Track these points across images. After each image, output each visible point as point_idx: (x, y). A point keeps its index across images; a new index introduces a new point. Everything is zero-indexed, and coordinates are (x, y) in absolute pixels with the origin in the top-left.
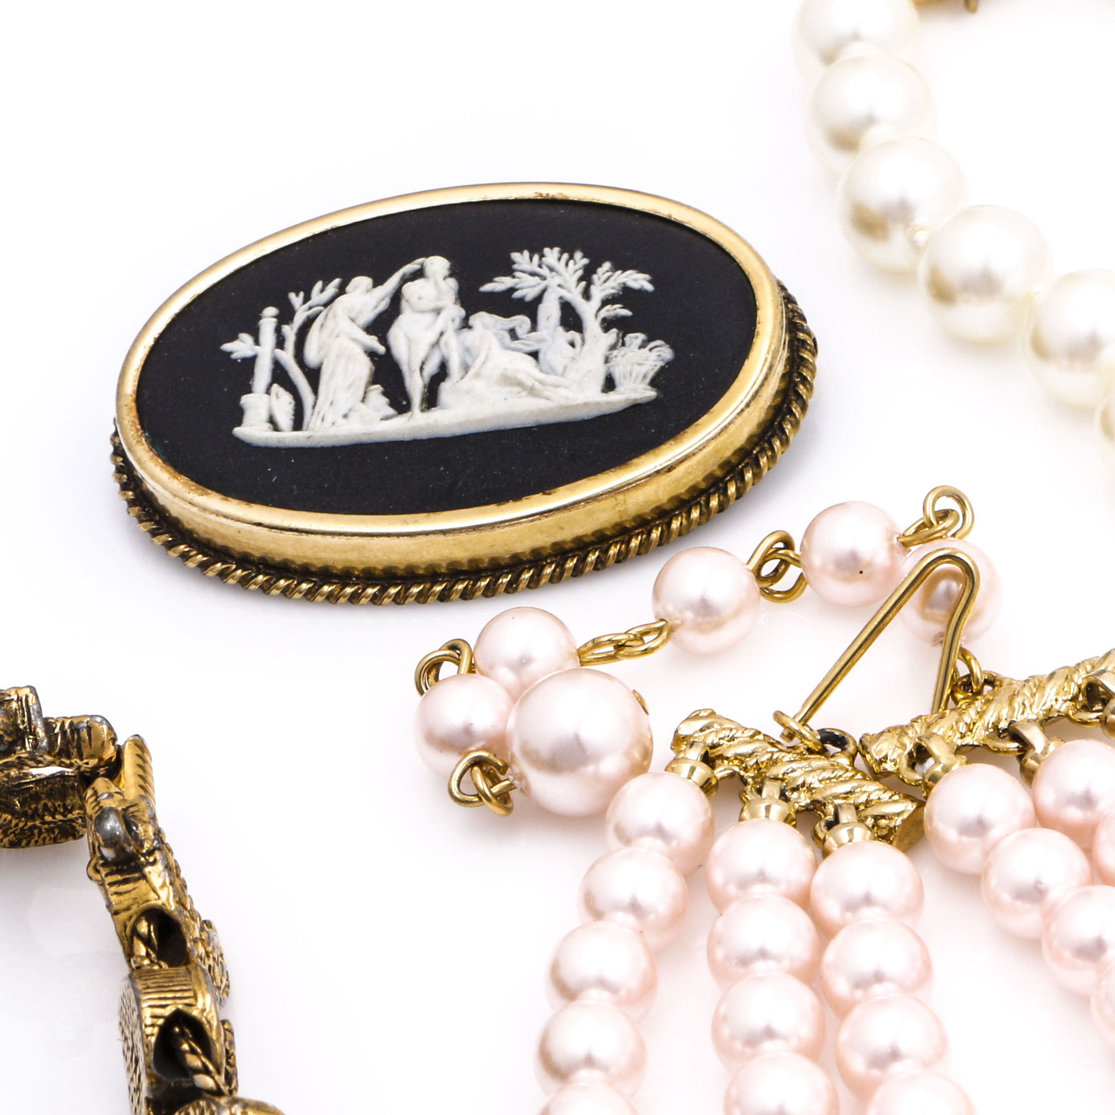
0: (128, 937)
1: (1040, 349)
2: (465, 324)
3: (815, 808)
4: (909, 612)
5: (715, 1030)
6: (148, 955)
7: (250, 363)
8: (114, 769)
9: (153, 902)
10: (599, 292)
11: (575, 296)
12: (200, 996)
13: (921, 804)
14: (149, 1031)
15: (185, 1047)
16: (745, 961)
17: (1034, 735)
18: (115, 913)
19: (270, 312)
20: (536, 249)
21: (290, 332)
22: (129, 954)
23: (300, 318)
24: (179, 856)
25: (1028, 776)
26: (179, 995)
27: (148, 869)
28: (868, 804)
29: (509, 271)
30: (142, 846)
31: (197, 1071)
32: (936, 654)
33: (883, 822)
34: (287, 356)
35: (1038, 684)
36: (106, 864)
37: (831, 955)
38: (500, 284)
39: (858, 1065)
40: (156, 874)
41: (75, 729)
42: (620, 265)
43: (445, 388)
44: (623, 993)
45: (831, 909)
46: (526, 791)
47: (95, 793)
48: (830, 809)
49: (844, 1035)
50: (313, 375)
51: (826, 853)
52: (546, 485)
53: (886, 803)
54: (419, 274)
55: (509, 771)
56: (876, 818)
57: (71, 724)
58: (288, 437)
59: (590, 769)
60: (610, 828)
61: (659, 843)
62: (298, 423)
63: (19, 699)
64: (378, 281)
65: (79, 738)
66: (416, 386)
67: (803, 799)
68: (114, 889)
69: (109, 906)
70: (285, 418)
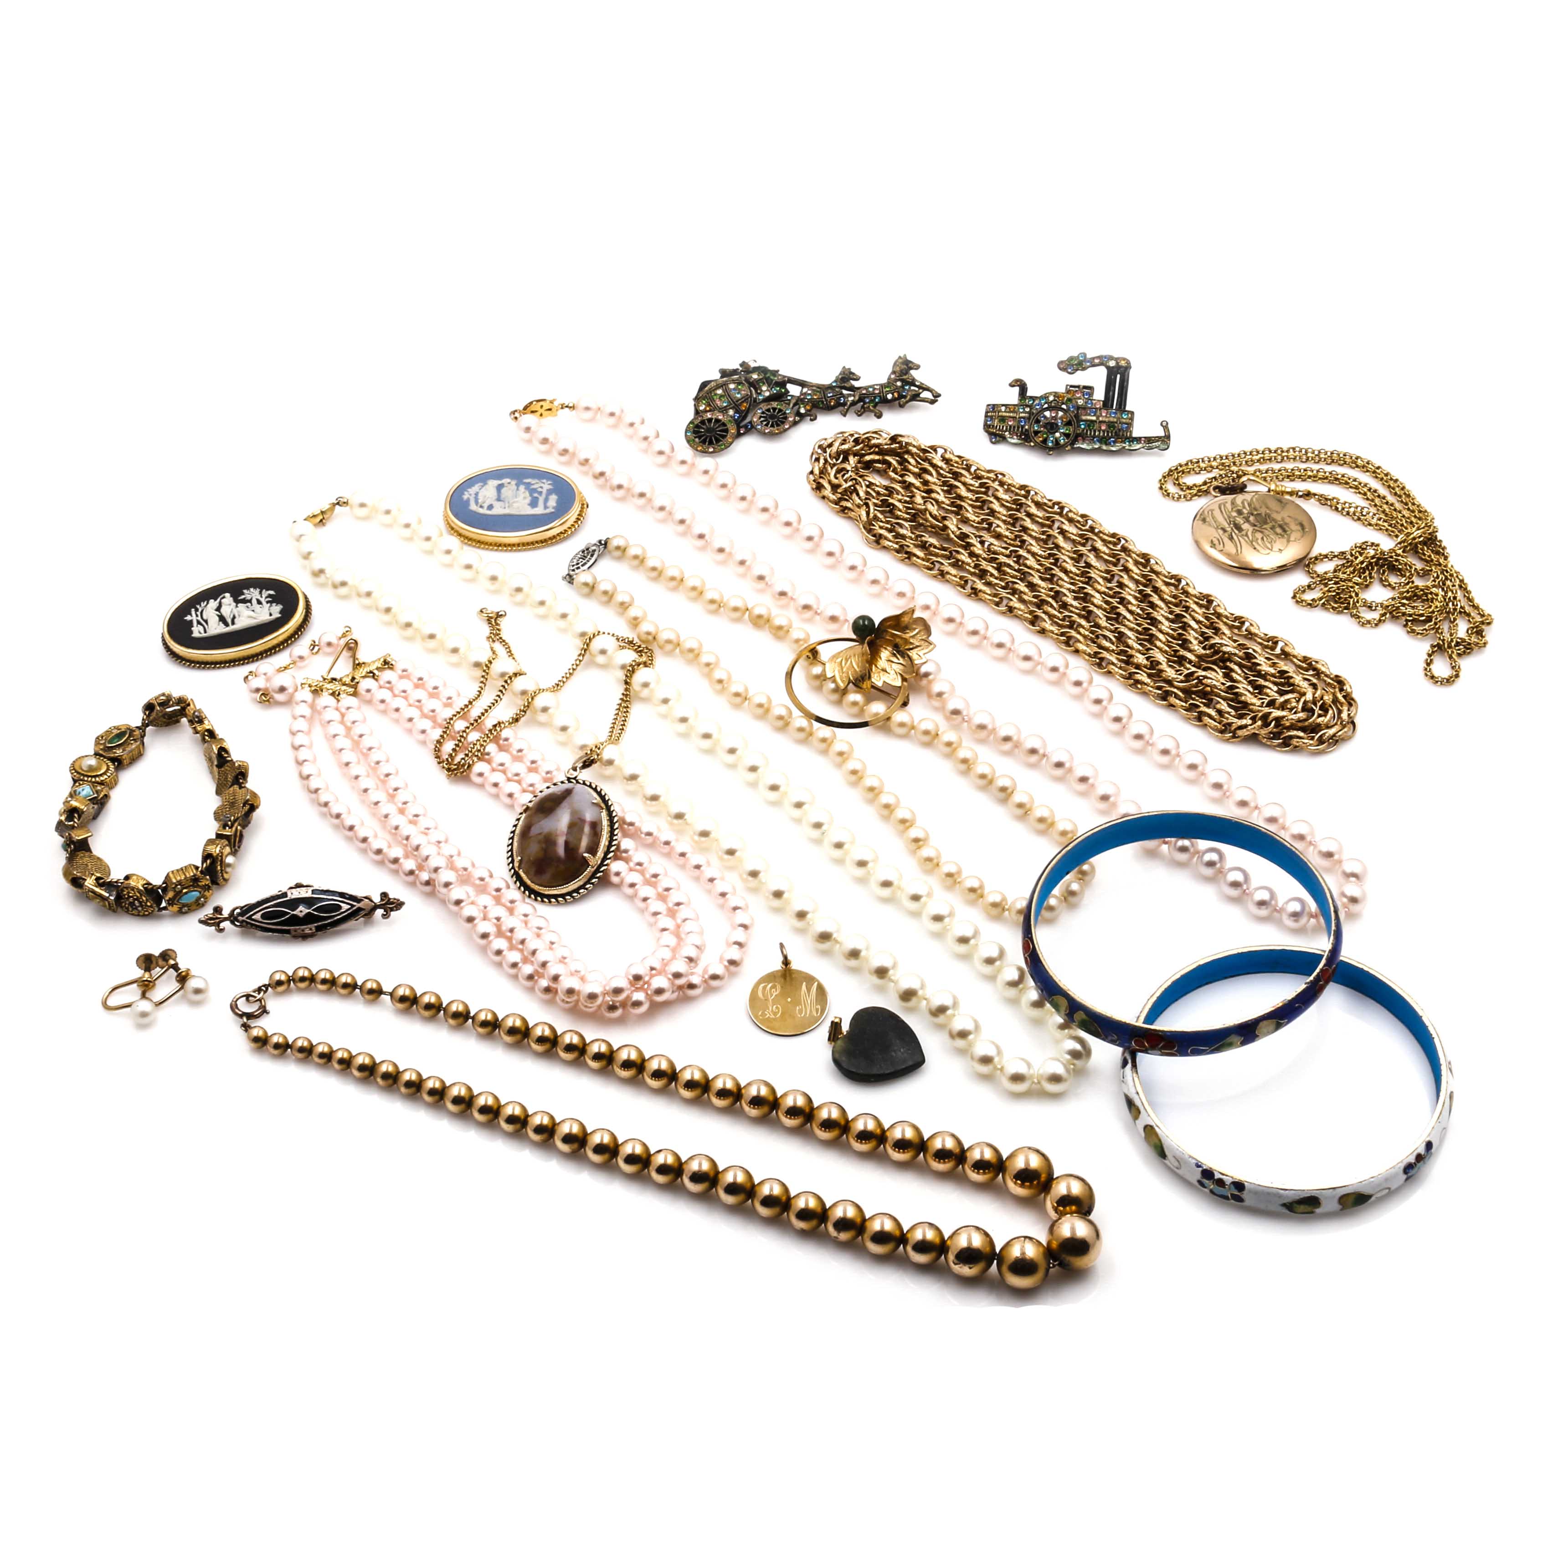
0: (202, 736)
1: (359, 595)
2: (237, 607)
3: (334, 693)
4: (344, 652)
5: (326, 735)
6: (207, 738)
7: (191, 621)
8: (189, 705)
9: (206, 729)
10: (264, 596)
11: (259, 598)
12: (223, 744)
13: (356, 688)
14: (214, 755)
15: (222, 753)
16: (329, 722)
17: (376, 672)
19: (193, 610)
20: (248, 589)
21: (199, 613)
22: (203, 738)
23: (200, 610)
25: (376, 680)
26: (218, 745)
27: (203, 723)
28: (345, 690)
29: (243, 594)
30: (201, 719)
31: (227, 757)
32: (351, 659)
33: (349, 693)
34: (199, 618)
35: (374, 662)
37: (346, 718)
38: (242, 597)
39: (356, 737)
40: (206, 722)
42: (267, 590)
43: (236, 620)
44: (305, 732)
45: (343, 710)
46: (273, 698)
47: (188, 712)
48: (337, 692)
49: (352, 732)
50: (206, 622)
51: (339, 700)
52: (262, 637)
53: (348, 689)
54: (224, 597)
55: (269, 695)
56: (347, 692)
58: (204, 635)
59: (286, 692)
60: (294, 702)
61: (305, 704)
62: (205, 632)
64: (215, 600)
65: (180, 701)
66: (229, 621)
67: (331, 691)
68: (197, 729)
70: (202, 631)
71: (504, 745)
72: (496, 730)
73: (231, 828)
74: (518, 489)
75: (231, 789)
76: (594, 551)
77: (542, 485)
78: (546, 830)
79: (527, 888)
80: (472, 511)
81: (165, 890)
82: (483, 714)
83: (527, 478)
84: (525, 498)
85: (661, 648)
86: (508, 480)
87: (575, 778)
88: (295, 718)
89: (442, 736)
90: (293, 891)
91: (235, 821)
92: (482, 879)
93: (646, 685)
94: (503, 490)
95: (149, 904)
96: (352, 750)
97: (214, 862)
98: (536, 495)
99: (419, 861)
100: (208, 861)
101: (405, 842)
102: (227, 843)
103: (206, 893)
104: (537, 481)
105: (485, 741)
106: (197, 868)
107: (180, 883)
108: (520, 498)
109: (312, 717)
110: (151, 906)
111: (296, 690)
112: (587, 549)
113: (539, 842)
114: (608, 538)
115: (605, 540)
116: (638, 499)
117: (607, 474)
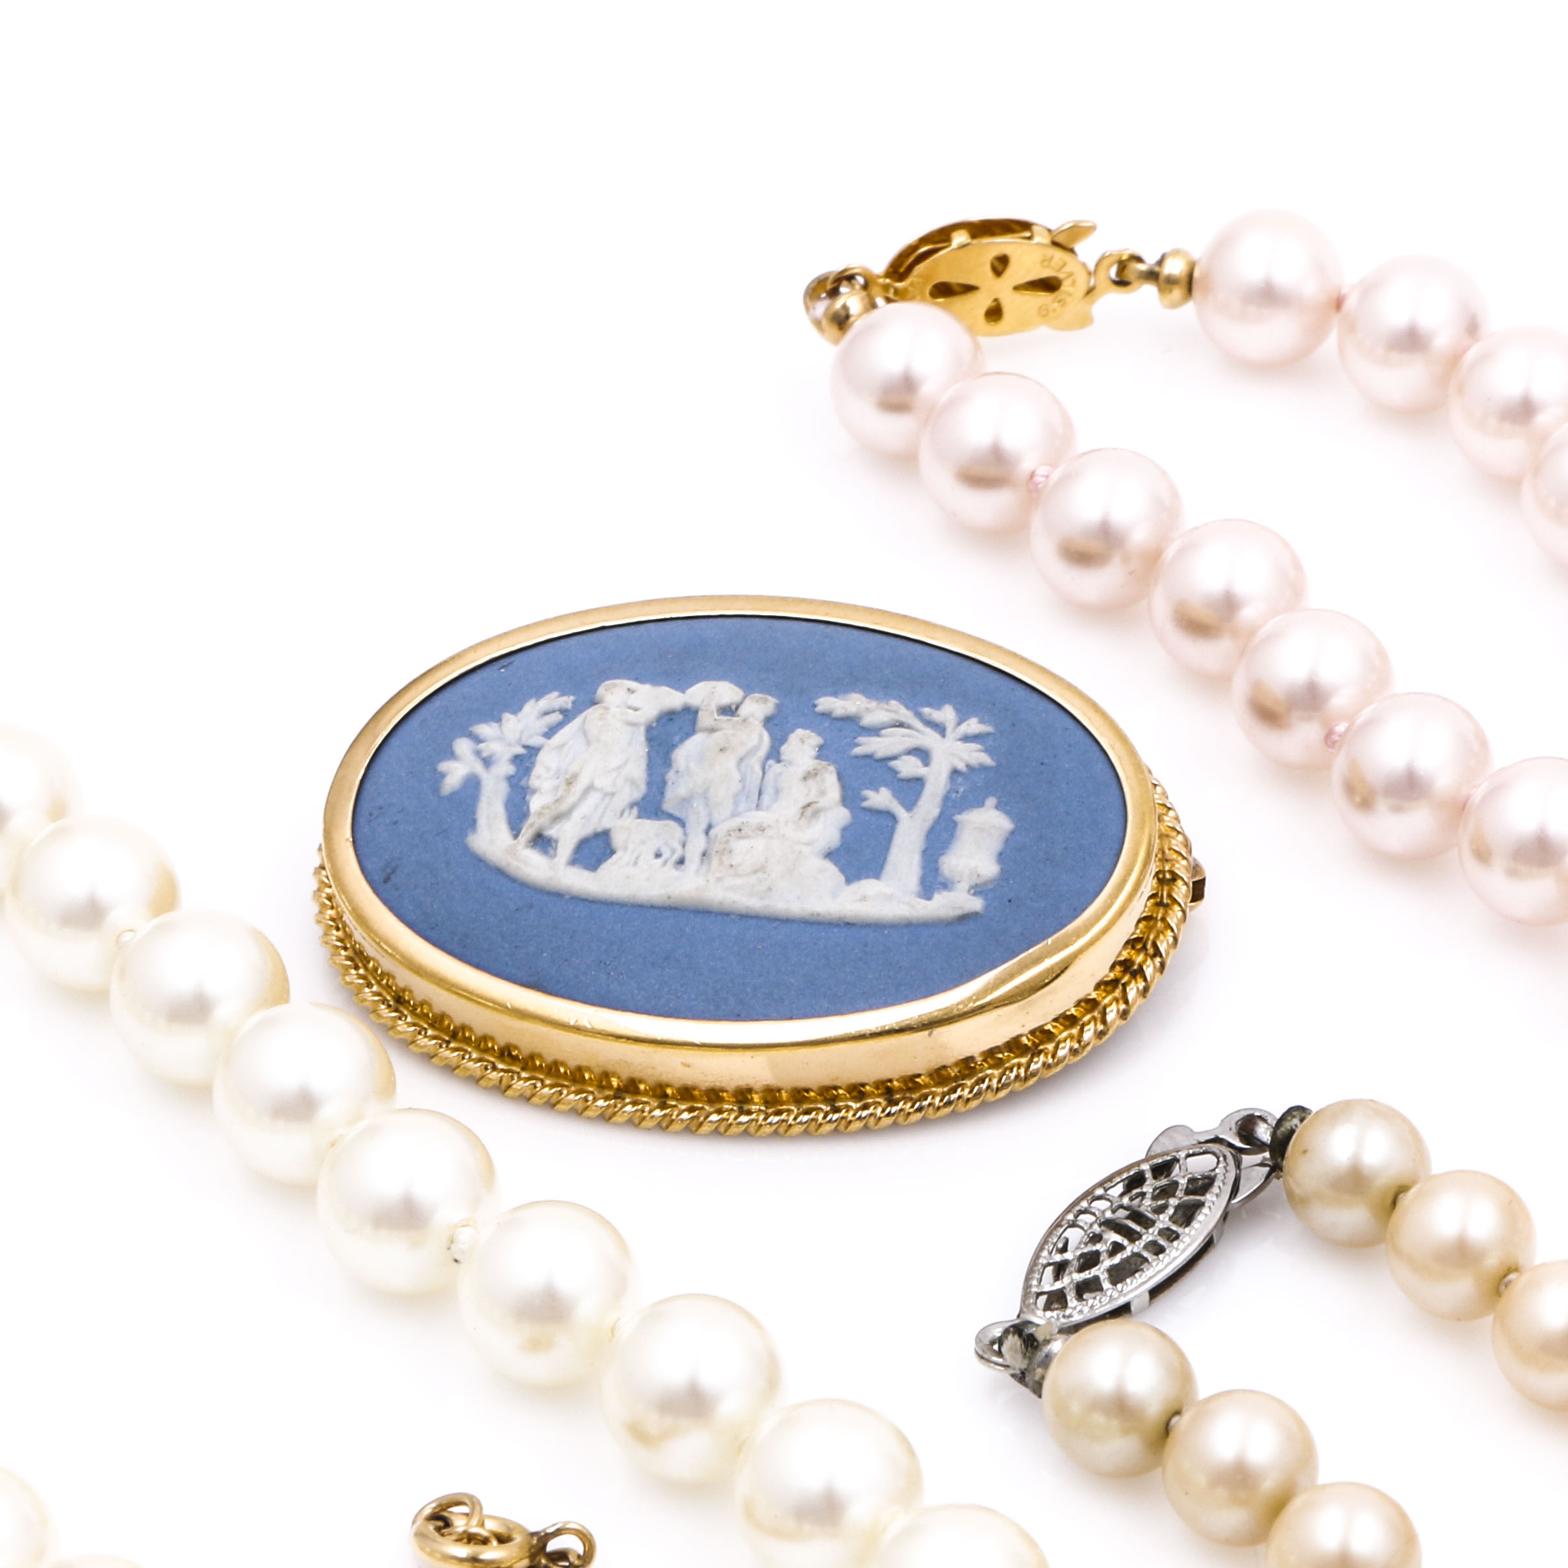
74: (774, 754)
76: (1201, 1185)
77: (928, 738)
80: (479, 861)
83: (838, 688)
86: (726, 692)
94: (686, 753)
98: (881, 798)
104: (896, 710)
112: (1162, 1170)
114: (1299, 1112)
115: (1280, 1122)
116: (1512, 873)
117: (1338, 702)
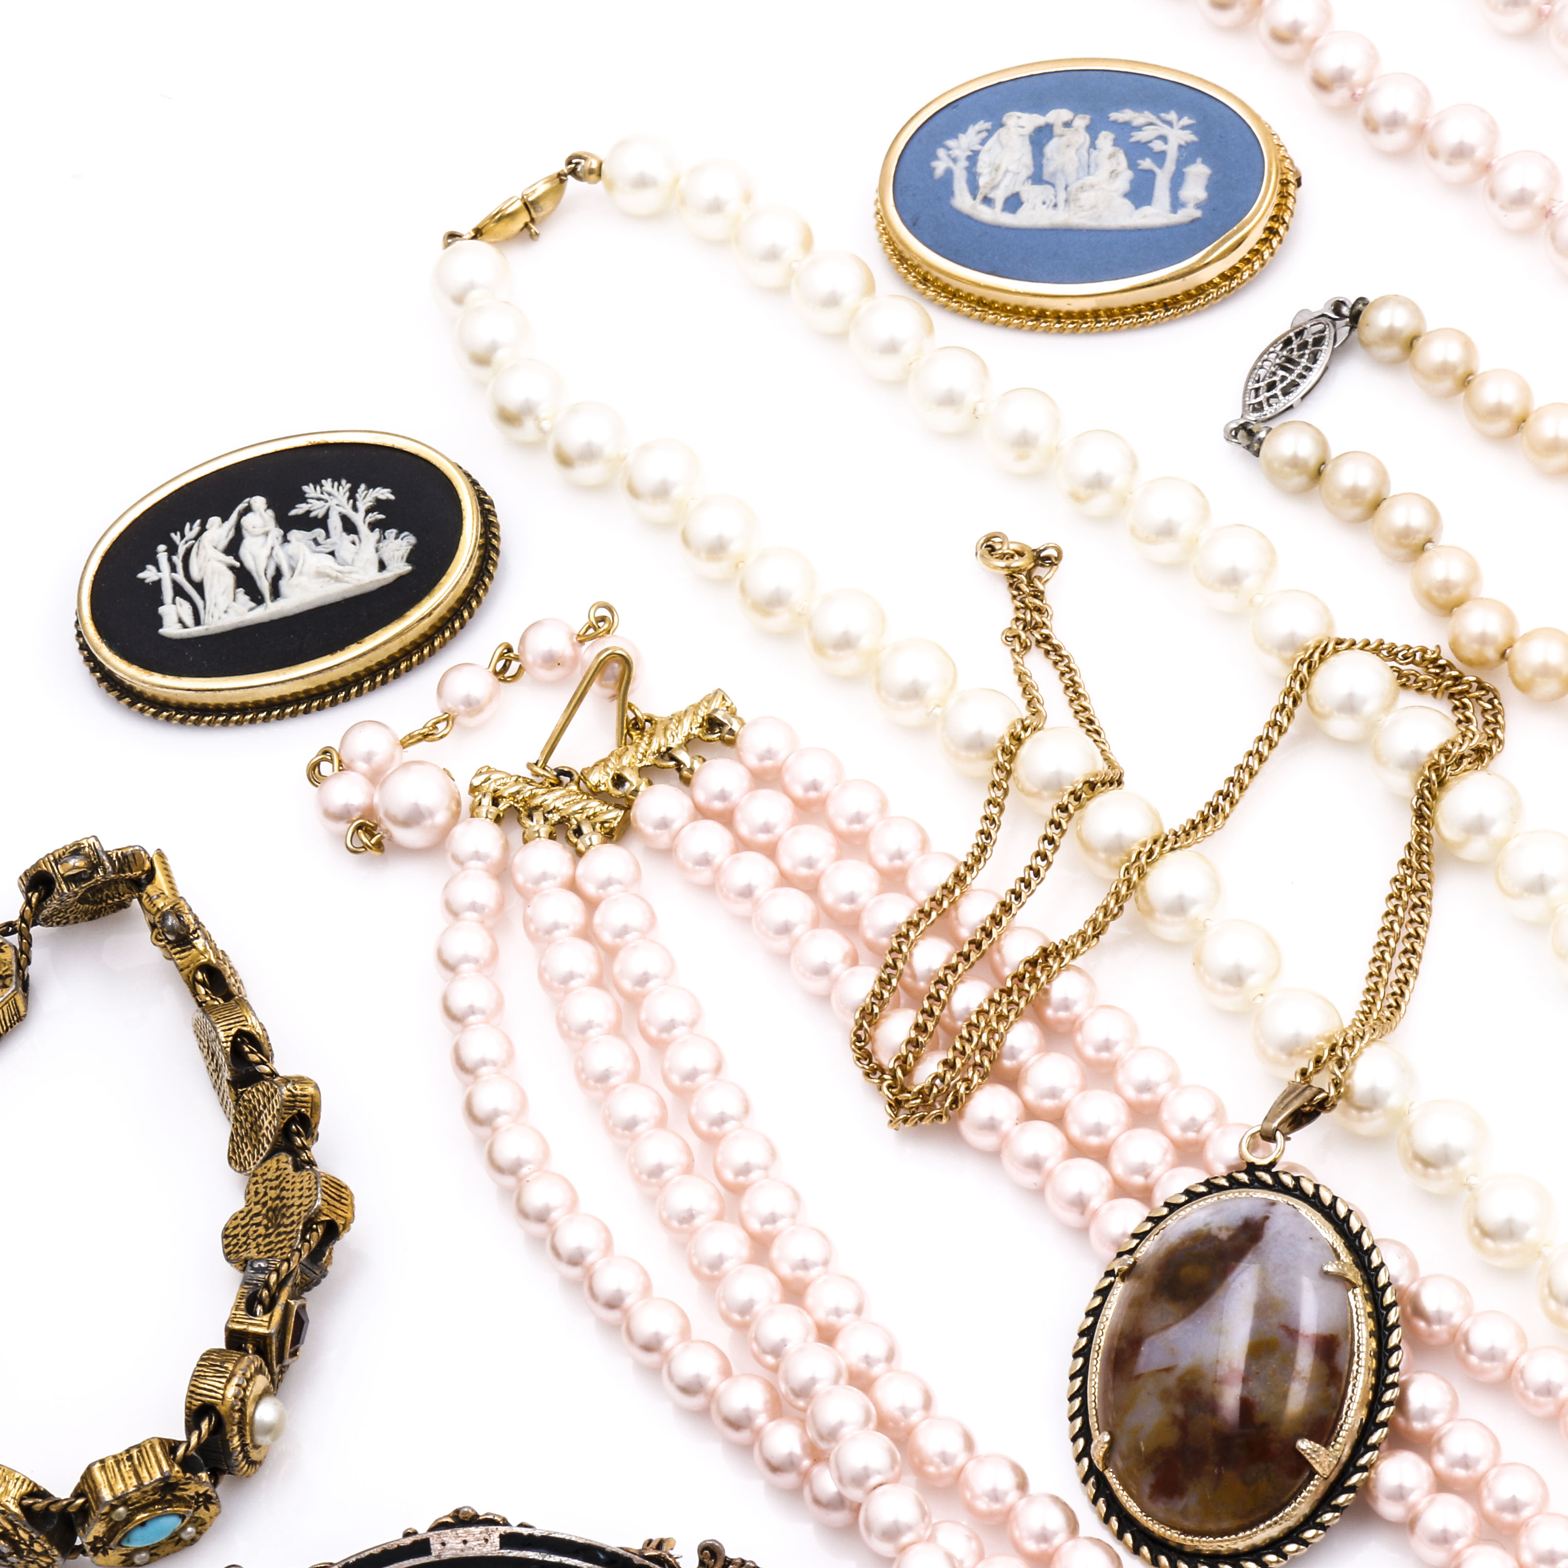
0: (192, 984)
1: (633, 492)
2: (285, 540)
3: (563, 822)
4: (595, 686)
5: (541, 975)
6: (206, 993)
7: (158, 584)
8: (151, 875)
9: (202, 961)
10: (362, 506)
11: (348, 511)
12: (249, 1018)
13: (628, 809)
14: (225, 1045)
15: (247, 1049)
16: (549, 931)
17: (683, 756)
18: (181, 970)
19: (162, 548)
20: (317, 482)
21: (178, 560)
22: (195, 993)
23: (182, 550)
24: (208, 928)
25: (687, 781)
26: (237, 1020)
27: (195, 942)
28: (595, 815)
29: (304, 500)
30: (189, 929)
31: (258, 1064)
32: (614, 705)
33: (606, 825)
34: (180, 577)
35: (679, 718)
36: (169, 942)
37: (597, 919)
38: (300, 509)
39: (627, 985)
40: (200, 943)
41: (125, 856)
42: (371, 485)
43: (283, 583)
44: (482, 962)
45: (590, 889)
46: (391, 838)
47: (148, 896)
48: (574, 822)
49: (617, 968)
50: (199, 587)
51: (580, 854)
52: (357, 637)
53: (605, 813)
54: (248, 510)
55: (378, 828)
56: (602, 823)
57: (122, 853)
58: (194, 631)
59: (428, 822)
60: (449, 856)
61: (480, 864)
62: (198, 622)
63: (90, 845)
64: (225, 519)
65: (129, 861)
66: (264, 586)
67: (556, 817)
68: (178, 956)
69: (177, 966)
70: (189, 619)
71: (1060, 1022)
72: (1034, 979)
73: (269, 1309)
74: (1093, 145)
75: (272, 1163)
76: (1318, 342)
77: (1165, 130)
78: (1185, 1363)
79: (1127, 1523)
80: (958, 213)
81: (84, 1512)
82: (996, 920)
83: (1119, 106)
84: (1114, 174)
85: (1523, 687)
86: (1064, 114)
87: (1267, 1168)
88: (453, 912)
89: (877, 996)
90: (448, 1535)
91: (281, 1284)
92: (995, 1496)
93: (1478, 827)
94: (1050, 149)
95: (37, 1548)
96: (616, 1030)
97: (219, 1428)
98: (1146, 164)
99: (811, 1434)
100: (205, 1425)
101: (770, 1360)
102: (258, 1361)
103: (202, 1513)
104: (1146, 116)
105: (1001, 1017)
106: (170, 1447)
107: (123, 1500)
108: (1101, 175)
109: (501, 905)
110: (45, 1553)
111: (455, 817)
112: (1299, 334)
113: (1165, 1396)
114: (1362, 300)
115: (1354, 306)
116: (1449, 163)
117: (1357, 77)
